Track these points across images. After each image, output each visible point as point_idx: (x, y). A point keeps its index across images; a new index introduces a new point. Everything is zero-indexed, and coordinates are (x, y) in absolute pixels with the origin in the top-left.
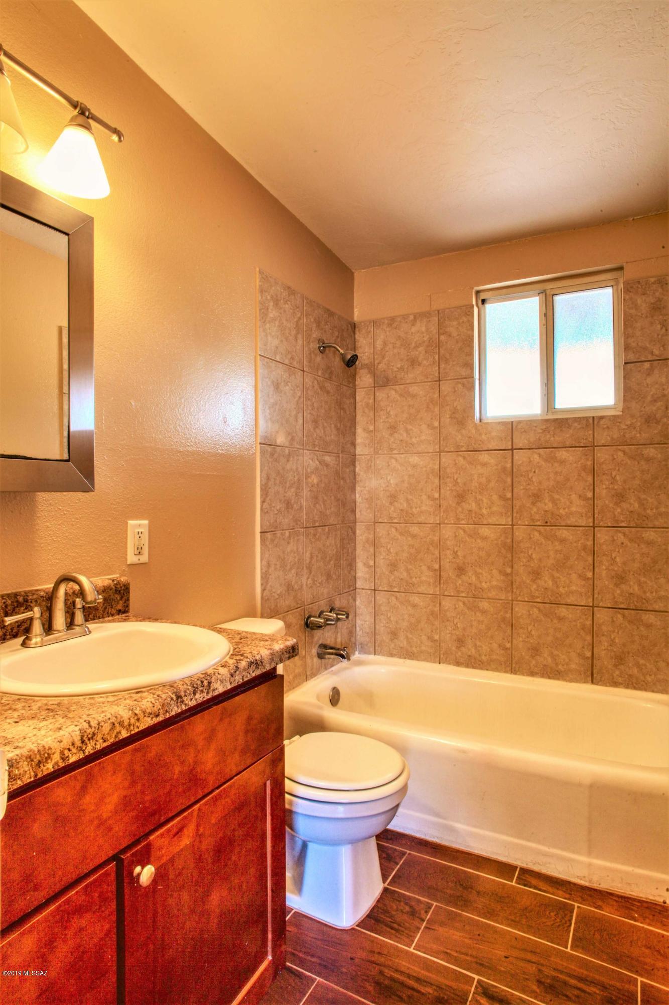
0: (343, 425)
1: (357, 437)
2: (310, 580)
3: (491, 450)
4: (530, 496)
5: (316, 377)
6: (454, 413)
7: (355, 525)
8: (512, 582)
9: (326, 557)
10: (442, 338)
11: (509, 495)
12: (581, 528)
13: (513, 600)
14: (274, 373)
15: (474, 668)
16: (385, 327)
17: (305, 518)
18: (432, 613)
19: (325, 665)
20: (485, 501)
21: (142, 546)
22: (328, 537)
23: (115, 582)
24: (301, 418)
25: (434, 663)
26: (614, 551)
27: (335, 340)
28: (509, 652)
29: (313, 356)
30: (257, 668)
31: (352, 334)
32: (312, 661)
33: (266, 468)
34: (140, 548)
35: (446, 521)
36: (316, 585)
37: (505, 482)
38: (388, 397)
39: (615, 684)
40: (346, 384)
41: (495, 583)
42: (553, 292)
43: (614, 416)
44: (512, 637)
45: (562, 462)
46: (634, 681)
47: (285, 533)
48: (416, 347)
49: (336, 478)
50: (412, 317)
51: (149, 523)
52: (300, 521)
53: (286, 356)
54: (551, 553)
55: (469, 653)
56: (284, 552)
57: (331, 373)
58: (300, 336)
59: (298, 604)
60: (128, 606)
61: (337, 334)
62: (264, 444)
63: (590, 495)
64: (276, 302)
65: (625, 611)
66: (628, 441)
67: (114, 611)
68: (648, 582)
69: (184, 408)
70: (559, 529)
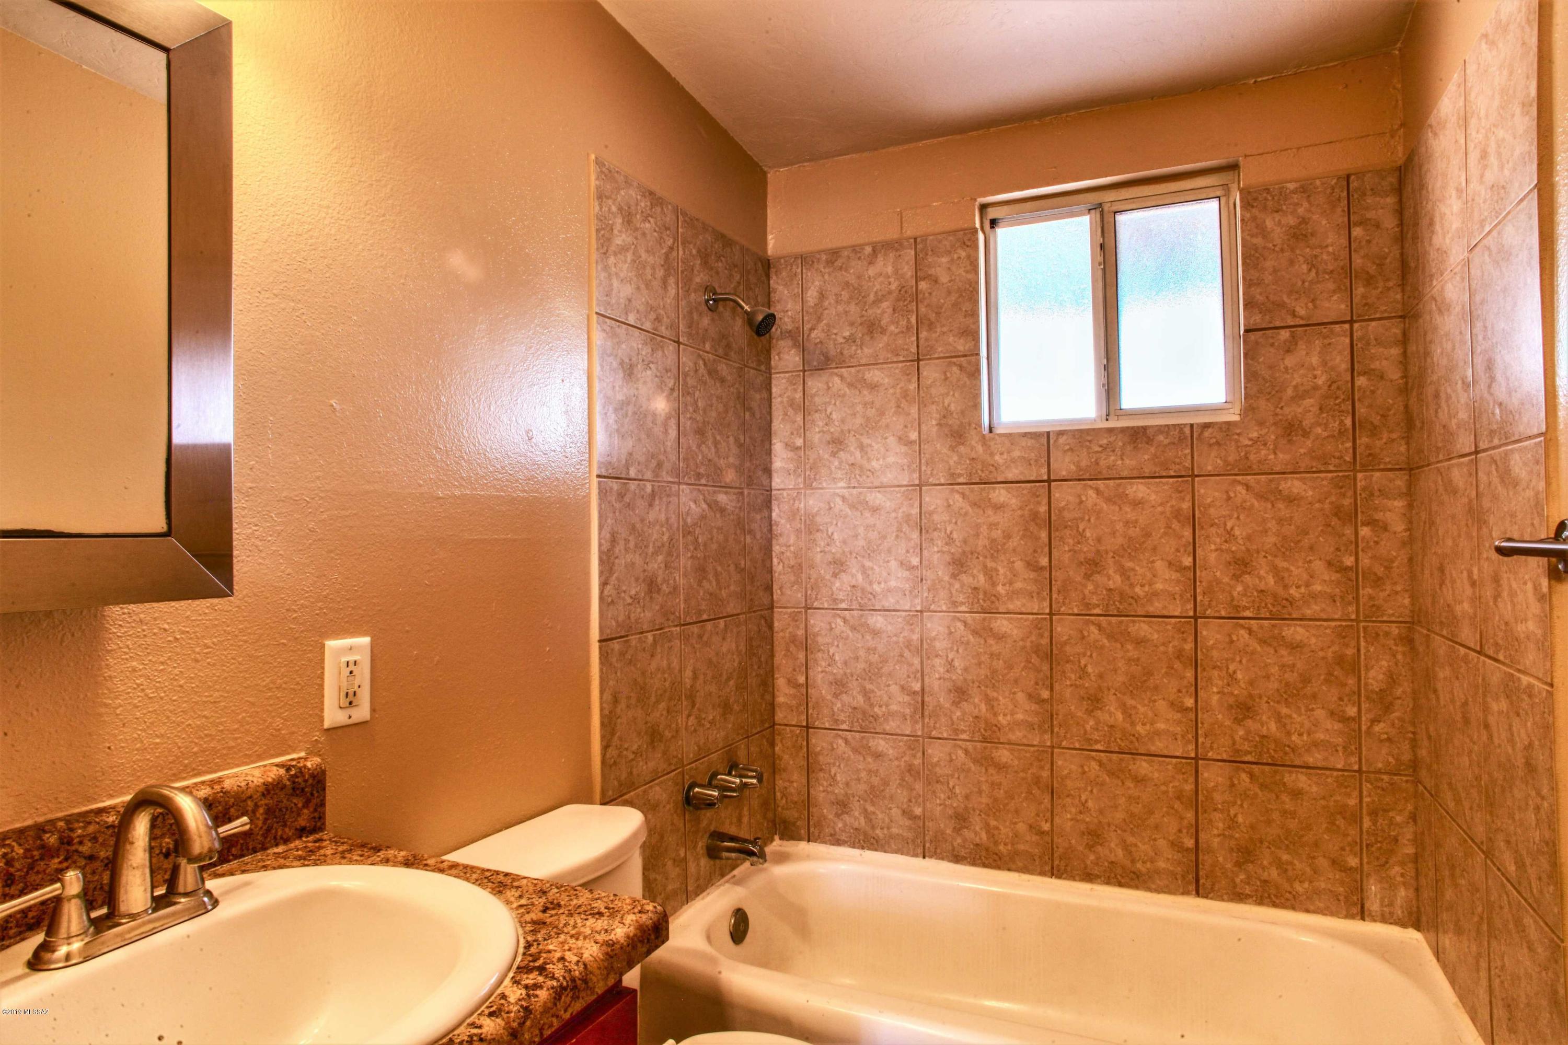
0: (750, 438)
1: (774, 459)
2: (692, 718)
3: (1011, 482)
4: (1081, 563)
5: (701, 353)
6: (944, 417)
7: (773, 612)
8: (1052, 716)
9: (721, 675)
10: (923, 285)
11: (1044, 561)
12: (1173, 620)
13: (1053, 747)
14: (624, 346)
15: (985, 866)
16: (821, 267)
17: (682, 606)
18: (910, 769)
19: (721, 868)
20: (1001, 571)
21: (356, 688)
22: (724, 639)
23: (293, 772)
24: (675, 427)
25: (913, 856)
26: (1233, 660)
27: (735, 288)
28: (1048, 839)
29: (695, 316)
30: (575, 998)
31: (764, 278)
32: (698, 864)
33: (609, 521)
34: (351, 694)
35: (932, 607)
36: (703, 725)
37: (1037, 539)
38: (829, 388)
39: (1238, 897)
40: (754, 365)
41: (1020, 716)
42: (1115, 208)
43: (1228, 423)
44: (1052, 812)
45: (1137, 504)
46: (1273, 891)
47: (646, 637)
48: (877, 301)
49: (738, 532)
50: (868, 249)
51: (372, 641)
52: (674, 613)
53: (645, 317)
54: (1121, 664)
55: (977, 840)
56: (643, 673)
57: (728, 346)
58: (671, 280)
59: (670, 764)
60: (322, 817)
61: (737, 277)
62: (605, 477)
63: (1188, 561)
64: (628, 219)
65: (1254, 766)
66: (1254, 467)
67: (289, 832)
68: (1295, 716)
69: (446, 415)
70: (1134, 622)
